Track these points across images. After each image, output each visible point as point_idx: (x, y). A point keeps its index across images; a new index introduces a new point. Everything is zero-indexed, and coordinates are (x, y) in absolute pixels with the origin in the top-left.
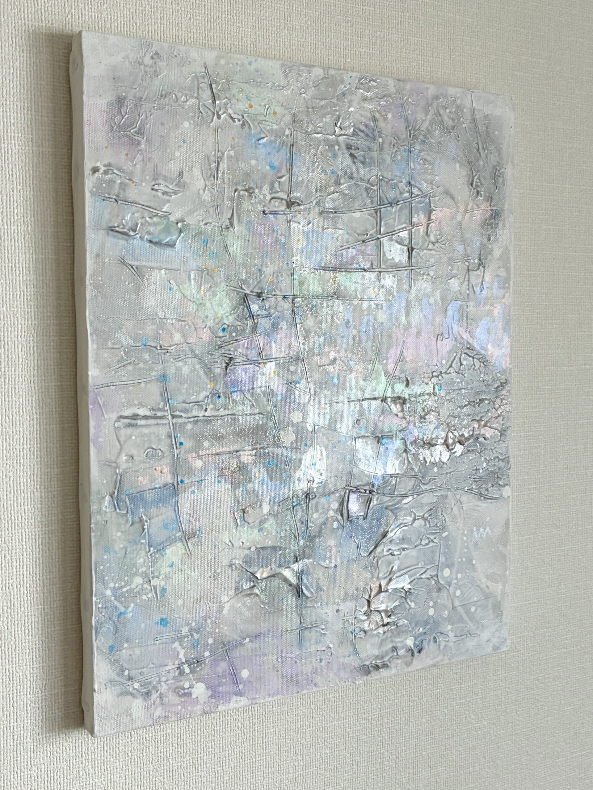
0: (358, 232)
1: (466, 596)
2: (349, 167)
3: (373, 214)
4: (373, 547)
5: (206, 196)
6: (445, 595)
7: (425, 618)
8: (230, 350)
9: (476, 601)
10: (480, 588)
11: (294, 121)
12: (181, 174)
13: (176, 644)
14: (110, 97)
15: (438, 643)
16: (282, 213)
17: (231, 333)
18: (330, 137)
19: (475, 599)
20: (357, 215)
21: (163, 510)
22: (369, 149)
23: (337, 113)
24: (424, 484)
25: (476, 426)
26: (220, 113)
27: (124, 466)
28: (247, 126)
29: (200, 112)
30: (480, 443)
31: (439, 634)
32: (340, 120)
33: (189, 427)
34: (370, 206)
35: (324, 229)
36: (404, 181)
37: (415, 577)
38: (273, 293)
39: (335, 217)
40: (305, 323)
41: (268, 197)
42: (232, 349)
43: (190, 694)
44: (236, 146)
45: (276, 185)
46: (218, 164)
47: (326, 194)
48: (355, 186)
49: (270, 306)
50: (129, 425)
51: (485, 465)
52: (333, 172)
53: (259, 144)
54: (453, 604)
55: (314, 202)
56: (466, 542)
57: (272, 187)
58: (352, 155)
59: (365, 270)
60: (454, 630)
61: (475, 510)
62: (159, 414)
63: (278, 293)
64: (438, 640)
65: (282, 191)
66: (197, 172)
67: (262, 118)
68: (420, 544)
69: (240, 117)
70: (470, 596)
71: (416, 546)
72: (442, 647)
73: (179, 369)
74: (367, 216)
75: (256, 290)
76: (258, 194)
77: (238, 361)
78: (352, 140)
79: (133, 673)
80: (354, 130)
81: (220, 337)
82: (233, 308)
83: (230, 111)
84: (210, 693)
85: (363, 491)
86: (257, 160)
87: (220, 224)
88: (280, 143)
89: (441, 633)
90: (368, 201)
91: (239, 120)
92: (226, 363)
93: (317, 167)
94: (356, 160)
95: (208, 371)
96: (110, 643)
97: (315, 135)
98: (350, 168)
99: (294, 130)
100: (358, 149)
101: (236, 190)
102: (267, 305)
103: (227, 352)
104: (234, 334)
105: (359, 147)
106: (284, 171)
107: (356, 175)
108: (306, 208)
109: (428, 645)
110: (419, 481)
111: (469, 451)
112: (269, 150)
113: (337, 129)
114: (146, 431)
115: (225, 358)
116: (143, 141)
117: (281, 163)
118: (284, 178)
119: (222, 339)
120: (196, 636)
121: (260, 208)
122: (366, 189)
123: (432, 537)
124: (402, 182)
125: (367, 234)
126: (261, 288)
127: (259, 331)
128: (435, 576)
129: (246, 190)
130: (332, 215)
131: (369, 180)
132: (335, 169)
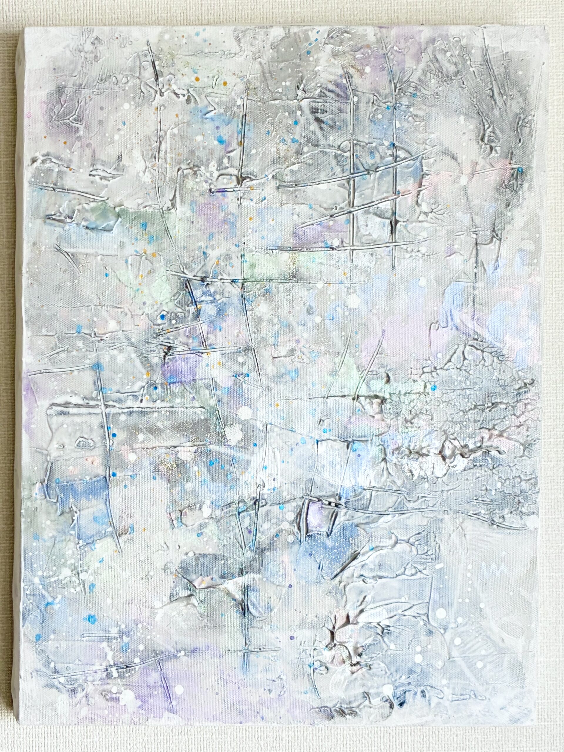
0: (325, 206)
1: (469, 646)
2: (314, 133)
3: (344, 185)
4: (339, 570)
5: (147, 178)
6: (438, 641)
7: (410, 665)
8: (169, 339)
9: (484, 656)
10: (490, 638)
11: (247, 89)
12: (120, 158)
13: (105, 644)
14: (50, 87)
15: (427, 698)
16: (232, 190)
17: (170, 320)
18: (291, 102)
19: (483, 652)
20: (323, 187)
21: (94, 502)
22: (341, 111)
23: (300, 74)
24: (409, 501)
25: (486, 436)
26: (163, 91)
27: (55, 454)
28: (193, 100)
29: (142, 92)
30: (493, 459)
31: (429, 688)
32: (304, 82)
33: (123, 418)
34: (341, 176)
35: (281, 205)
36: (387, 143)
37: (395, 613)
38: (220, 277)
39: (296, 191)
40: (257, 309)
41: (216, 174)
42: (171, 338)
43: (117, 700)
44: (180, 123)
45: (225, 161)
46: (160, 143)
47: (285, 166)
48: (321, 155)
49: (215, 292)
50: (62, 413)
51: (499, 485)
52: (293, 141)
53: (206, 118)
54: (449, 654)
55: (270, 176)
56: (470, 579)
57: (220, 163)
58: (317, 120)
59: (333, 249)
60: (451, 686)
61: (483, 541)
62: (92, 403)
63: (225, 276)
64: (427, 695)
65: (232, 166)
66: (137, 153)
67: (210, 90)
68: (403, 573)
69: (185, 92)
70: (475, 647)
71: (397, 576)
72: (433, 705)
73: (113, 358)
74: (336, 187)
75: (200, 274)
76: (204, 172)
77: (178, 350)
78: (318, 102)
79: (59, 667)
80: (321, 91)
81: (159, 325)
82: (173, 294)
83: (174, 87)
84: (139, 703)
85: (327, 503)
86: (203, 135)
87: (161, 206)
88: (230, 115)
89: (432, 687)
90: (338, 170)
91: (184, 95)
92: (165, 352)
93: (275, 137)
94: (323, 125)
95: (145, 361)
96: (38, 632)
97: (273, 102)
98: (315, 134)
99: (248, 99)
100: (326, 112)
101: (179, 170)
102: (212, 290)
103: (166, 341)
104: (174, 322)
105: (328, 110)
106: (234, 145)
107: (322, 142)
108: (260, 183)
109: (414, 698)
110: (403, 497)
111: (475, 466)
112: (217, 124)
113: (300, 93)
114: (77, 419)
115: (163, 347)
116: (82, 128)
117: (231, 136)
118: (234, 152)
119: (161, 327)
120: (126, 639)
121: (206, 186)
122: (336, 157)
123: (420, 568)
124: (383, 144)
125: (336, 208)
126: (206, 272)
127: (202, 318)
128: (424, 615)
129: (190, 168)
130: (291, 189)
131: (339, 146)
132: (297, 137)
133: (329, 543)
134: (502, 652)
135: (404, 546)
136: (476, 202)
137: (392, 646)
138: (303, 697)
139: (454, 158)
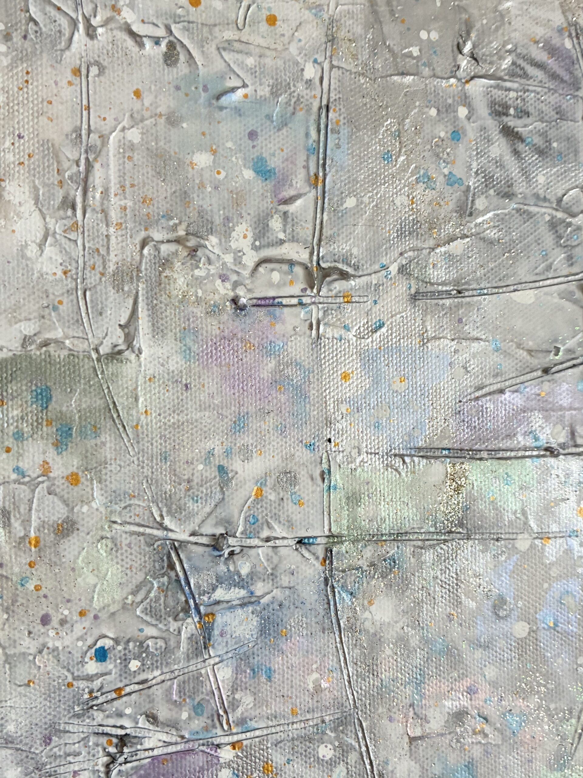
0: (531, 344)
2: (499, 164)
5: (49, 264)
8: (120, 715)
18: (444, 83)
20: (525, 297)
22: (561, 114)
35: (424, 341)
38: (265, 533)
39: (459, 306)
40: (367, 615)
41: (250, 258)
42: (128, 711)
44: (147, 114)
47: (431, 243)
48: (518, 219)
49: (252, 575)
52: (451, 180)
53: (221, 108)
55: (394, 269)
57: (261, 228)
58: (507, 132)
63: (279, 531)
66: (18, 193)
69: (161, 32)
74: (556, 300)
75: (209, 529)
76: (216, 251)
78: (509, 90)
81: (90, 678)
82: (131, 587)
83: (128, 16)
87: (94, 341)
88: (288, 103)
94: (521, 147)
97: (395, 78)
98: (502, 166)
100: (528, 114)
101: (144, 243)
102: (245, 570)
103: (111, 722)
106: (299, 182)
107: (520, 188)
108: (368, 286)
115: (103, 740)
117: (290, 160)
118: (299, 202)
119: (97, 683)
121: (224, 291)
127: (218, 649)
130: (448, 302)
131: (560, 200)
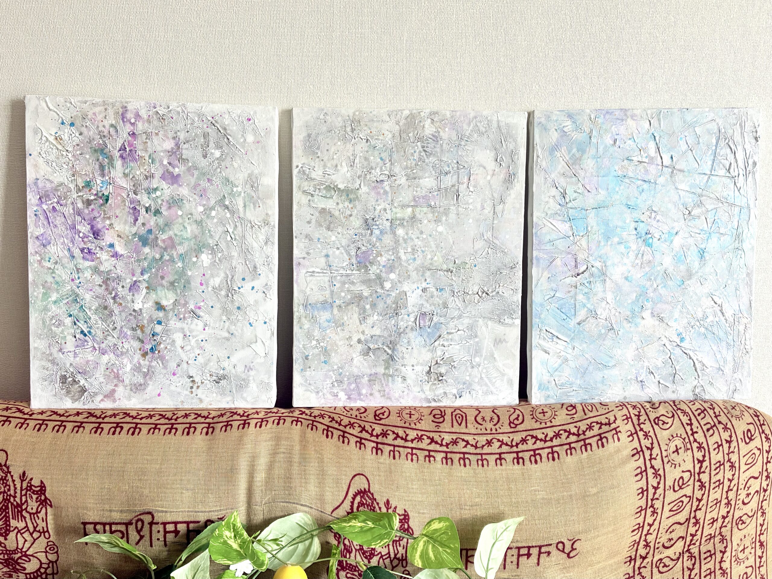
0: (428, 188)
1: (489, 373)
2: (423, 156)
3: (436, 179)
4: (433, 342)
5: (349, 175)
6: (476, 370)
7: (464, 380)
9: (496, 377)
10: (498, 370)
11: (393, 137)
12: (336, 166)
13: (331, 373)
14: (305, 134)
15: (471, 394)
16: (386, 181)
17: (359, 236)
19: (496, 375)
20: (427, 179)
21: (326, 313)
22: (435, 147)
23: (417, 131)
24: (464, 313)
25: (497, 286)
26: (355, 137)
27: (308, 293)
28: (369, 142)
29: (346, 137)
30: (500, 295)
32: (419, 134)
33: (339, 278)
34: (435, 175)
35: (409, 187)
36: (455, 161)
37: (458, 359)
38: (381, 218)
39: (415, 181)
40: (398, 232)
41: (379, 174)
42: (360, 244)
43: (337, 396)
44: (363, 151)
45: (383, 168)
46: (354, 160)
47: (410, 170)
48: (426, 166)
49: (379, 224)
50: (311, 275)
52: (414, 160)
53: (375, 149)
54: (481, 376)
55: (404, 175)
56: (489, 345)
57: (381, 168)
58: (425, 151)
59: (431, 206)
60: (482, 389)
61: (496, 329)
62: (325, 271)
63: (383, 218)
65: (386, 170)
66: (344, 164)
67: (376, 137)
68: (461, 343)
70: (492, 373)
71: (459, 344)
73: (334, 252)
74: (433, 180)
75: (372, 217)
76: (374, 173)
77: (363, 249)
78: (425, 143)
79: (311, 382)
80: (426, 139)
82: (360, 225)
83: (361, 136)
84: (347, 397)
85: (428, 313)
86: (374, 157)
87: (355, 187)
88: (386, 148)
89: (473, 390)
90: (433, 172)
91: (365, 139)
92: (357, 250)
93: (406, 158)
94: (427, 153)
95: (349, 254)
96: (301, 368)
99: (393, 141)
101: (363, 172)
104: (361, 237)
105: (429, 147)
106: (387, 161)
107: (427, 160)
108: (399, 178)
109: (466, 394)
110: (461, 311)
111: (492, 298)
112: (380, 152)
113: (417, 139)
114: (318, 278)
115: (356, 248)
116: (319, 153)
117: (386, 157)
118: (387, 164)
120: (341, 371)
121: (375, 179)
122: (433, 167)
123: (468, 340)
125: (433, 189)
126: (375, 216)
127: (373, 235)
128: (470, 360)
129: (368, 171)
130: (413, 180)
131: (434, 163)
132: (415, 158)
133: (429, 330)
134: (503, 375)
135: (462, 332)
136: (494, 187)
137: (456, 373)
138: (418, 394)
139: (485, 168)
